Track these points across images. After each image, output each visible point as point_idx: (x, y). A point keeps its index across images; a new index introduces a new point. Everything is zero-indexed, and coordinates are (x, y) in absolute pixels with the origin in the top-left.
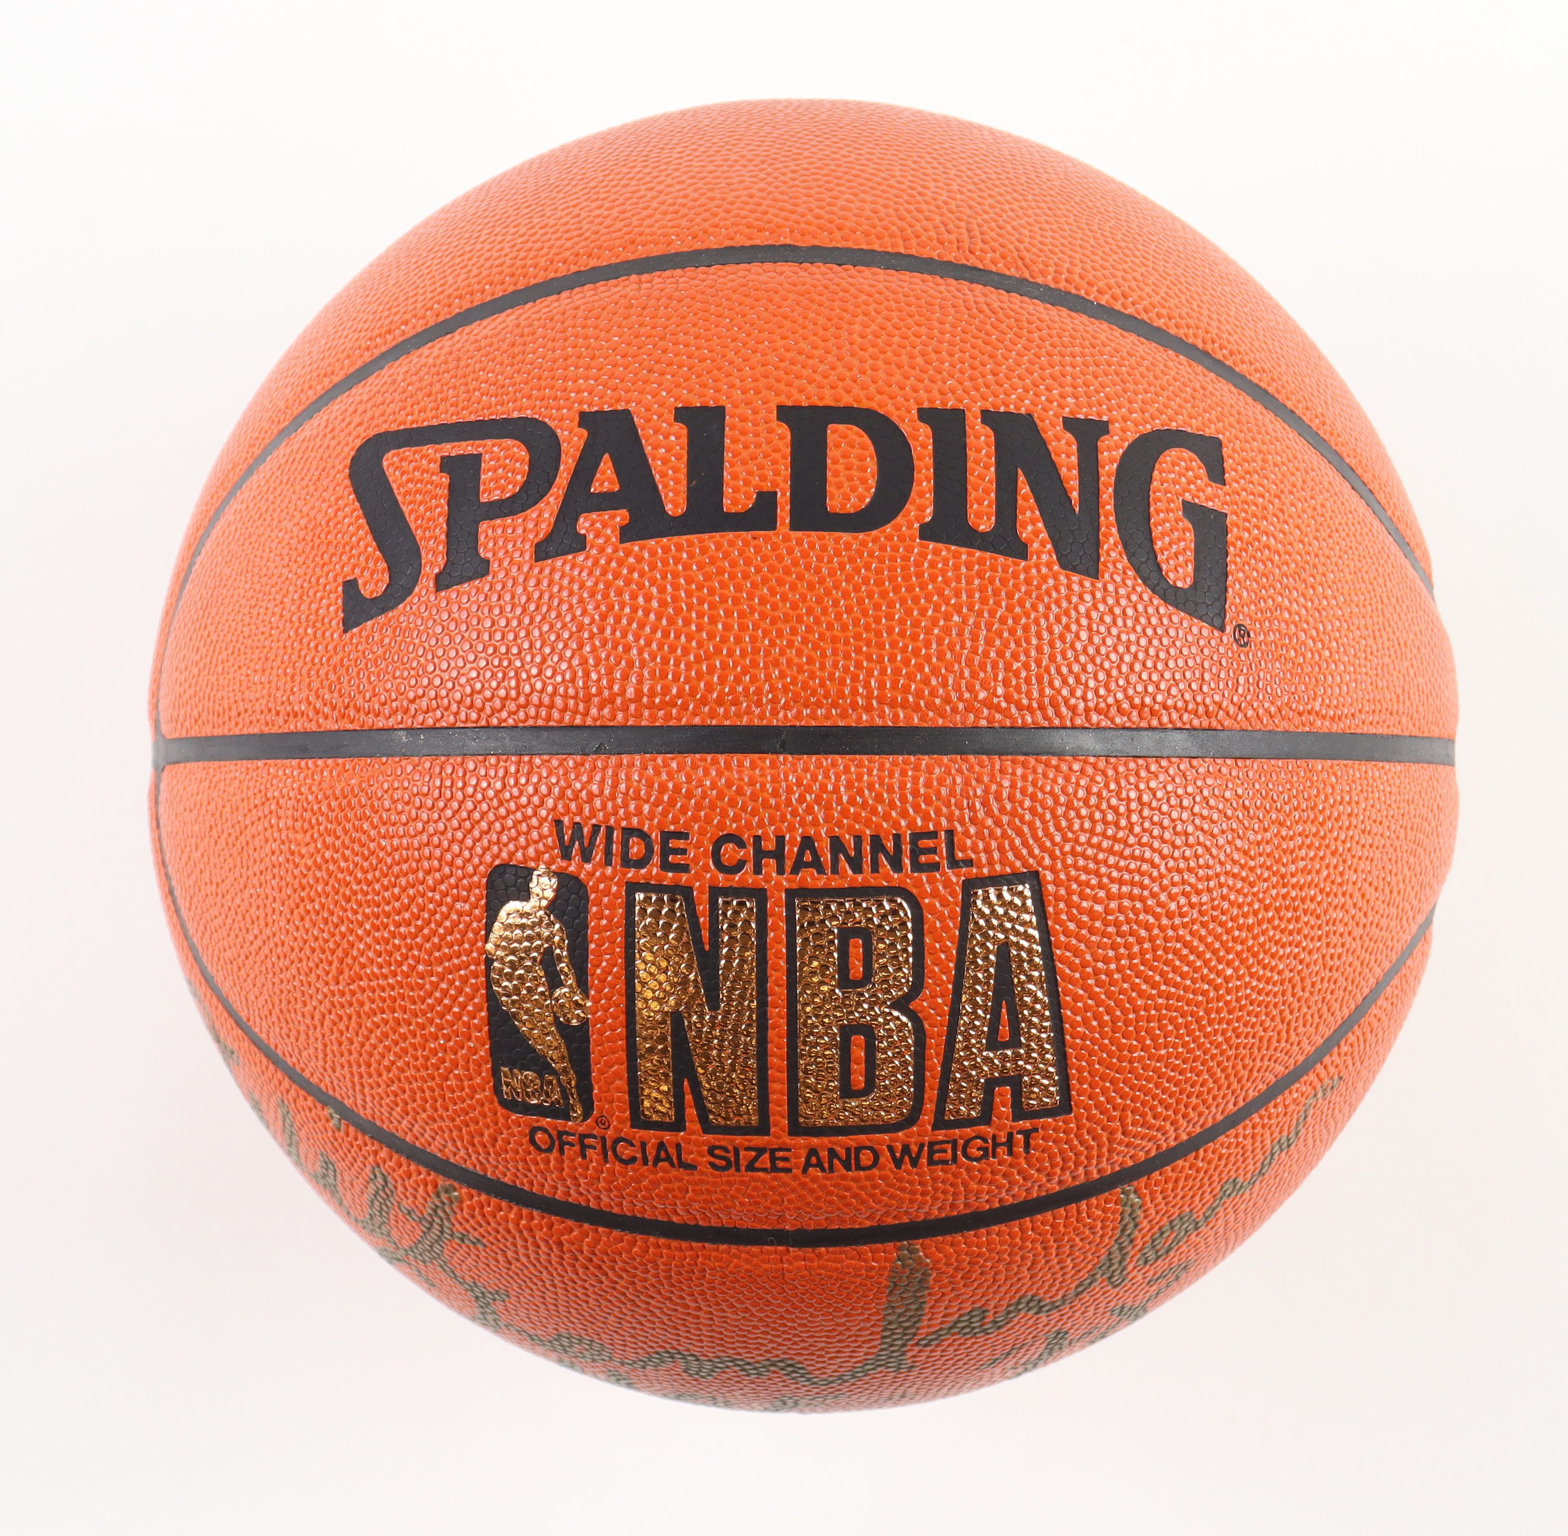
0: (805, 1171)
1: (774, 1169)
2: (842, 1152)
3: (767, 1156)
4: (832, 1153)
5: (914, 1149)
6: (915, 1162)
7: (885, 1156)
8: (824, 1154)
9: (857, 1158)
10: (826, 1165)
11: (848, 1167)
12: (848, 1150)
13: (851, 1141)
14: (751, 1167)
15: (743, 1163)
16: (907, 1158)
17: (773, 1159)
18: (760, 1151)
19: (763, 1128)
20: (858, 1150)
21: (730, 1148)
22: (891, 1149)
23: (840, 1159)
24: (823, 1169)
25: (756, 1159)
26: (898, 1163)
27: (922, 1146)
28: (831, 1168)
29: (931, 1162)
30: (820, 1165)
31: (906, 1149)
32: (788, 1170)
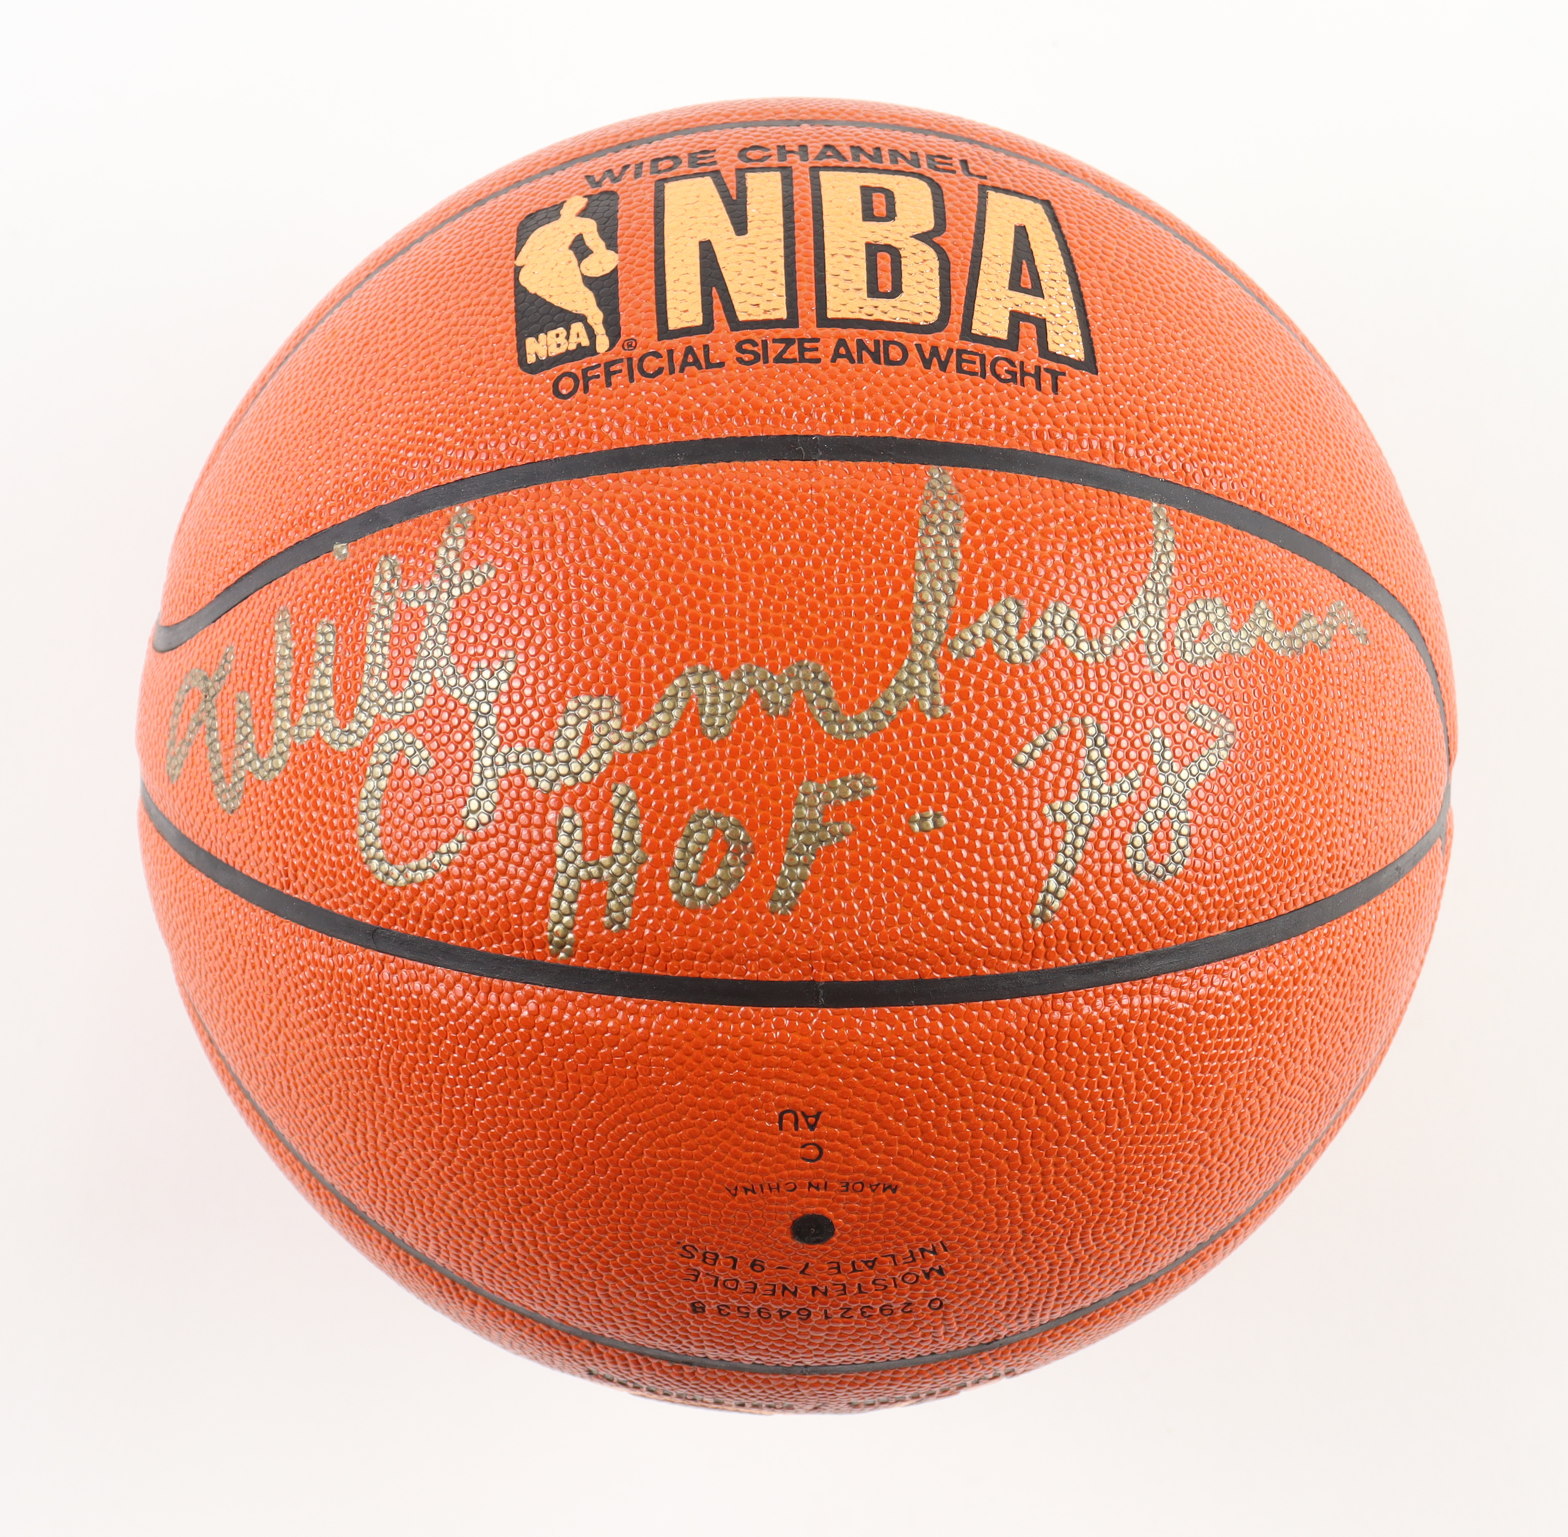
0: (833, 360)
1: (802, 359)
2: (870, 344)
3: (795, 347)
4: (861, 345)
5: (943, 354)
6: (943, 366)
7: (914, 355)
8: (853, 346)
9: (886, 353)
10: (855, 356)
11: (877, 360)
12: (877, 343)
13: (881, 335)
14: (779, 359)
15: (772, 355)
16: (935, 360)
17: (802, 350)
18: (788, 342)
19: (792, 320)
20: (887, 343)
21: (759, 341)
22: (919, 347)
23: (869, 351)
24: (852, 361)
25: (784, 351)
26: (927, 364)
27: (950, 351)
28: (860, 360)
29: (960, 369)
30: (849, 357)
31: (935, 350)
32: (817, 361)
